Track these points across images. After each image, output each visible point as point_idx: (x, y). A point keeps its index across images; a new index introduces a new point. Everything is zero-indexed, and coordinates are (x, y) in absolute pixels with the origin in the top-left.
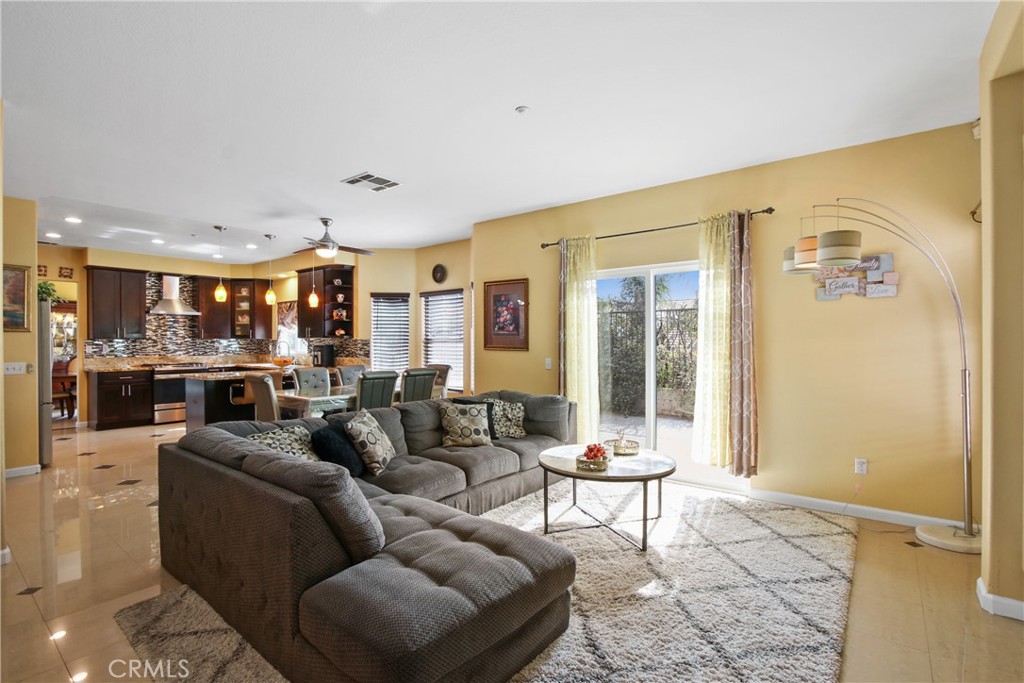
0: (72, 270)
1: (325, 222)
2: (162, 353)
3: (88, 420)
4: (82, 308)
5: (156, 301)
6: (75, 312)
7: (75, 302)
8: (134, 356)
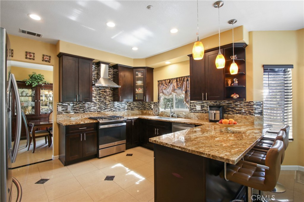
0: (50, 57)
2: (99, 110)
3: (59, 154)
4: (56, 87)
5: (96, 79)
6: (52, 90)
7: (52, 84)
8: (84, 112)
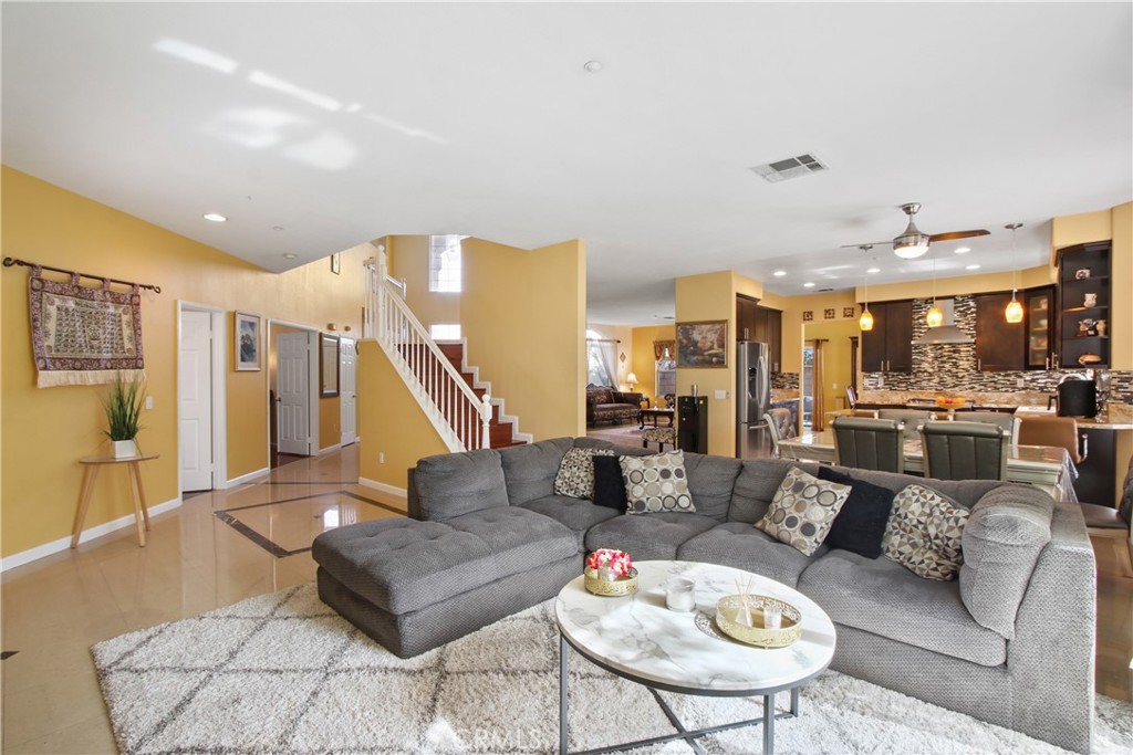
0: (853, 309)
1: (907, 209)
2: (939, 387)
8: (908, 390)
